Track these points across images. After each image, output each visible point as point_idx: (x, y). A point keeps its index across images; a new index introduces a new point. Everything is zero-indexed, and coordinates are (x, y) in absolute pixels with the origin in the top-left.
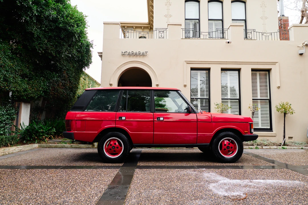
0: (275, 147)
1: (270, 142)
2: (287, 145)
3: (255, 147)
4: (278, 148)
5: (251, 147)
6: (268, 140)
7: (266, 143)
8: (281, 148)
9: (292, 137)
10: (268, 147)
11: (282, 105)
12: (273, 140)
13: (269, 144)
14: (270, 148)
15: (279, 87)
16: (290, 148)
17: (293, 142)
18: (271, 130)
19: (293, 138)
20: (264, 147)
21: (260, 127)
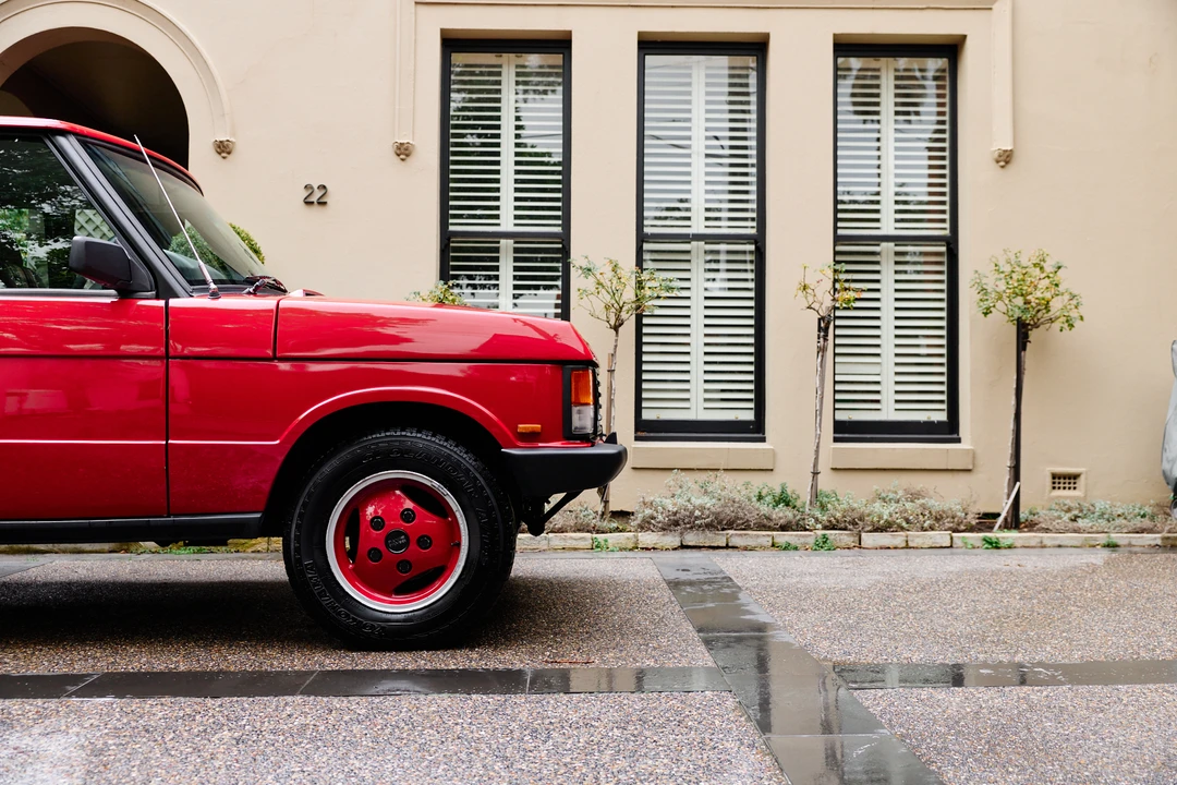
0: (941, 537)
1: (923, 506)
2: (1031, 526)
3: (811, 541)
4: (958, 542)
5: (783, 537)
6: (914, 496)
7: (885, 512)
8: (979, 544)
9: (1076, 477)
10: (897, 539)
11: (1007, 269)
12: (949, 495)
13: (908, 521)
14: (907, 547)
15: (1005, 159)
16: (1033, 543)
17: (1074, 504)
18: (949, 430)
19: (1081, 482)
20: (869, 539)
21: (888, 412)
